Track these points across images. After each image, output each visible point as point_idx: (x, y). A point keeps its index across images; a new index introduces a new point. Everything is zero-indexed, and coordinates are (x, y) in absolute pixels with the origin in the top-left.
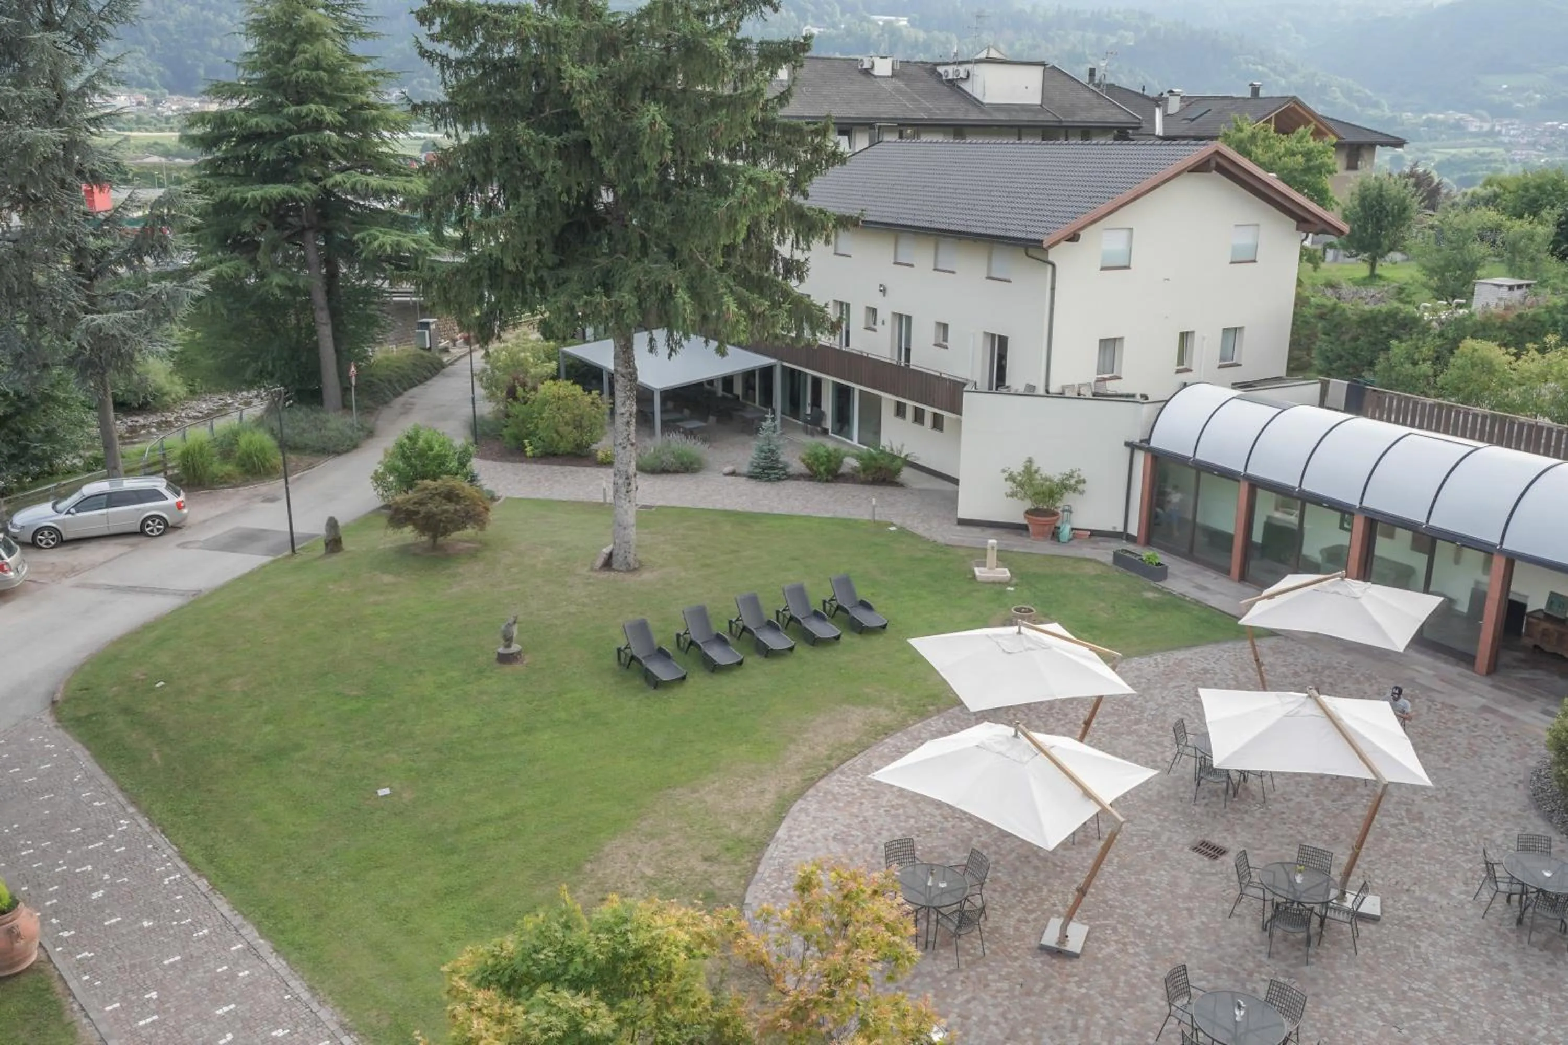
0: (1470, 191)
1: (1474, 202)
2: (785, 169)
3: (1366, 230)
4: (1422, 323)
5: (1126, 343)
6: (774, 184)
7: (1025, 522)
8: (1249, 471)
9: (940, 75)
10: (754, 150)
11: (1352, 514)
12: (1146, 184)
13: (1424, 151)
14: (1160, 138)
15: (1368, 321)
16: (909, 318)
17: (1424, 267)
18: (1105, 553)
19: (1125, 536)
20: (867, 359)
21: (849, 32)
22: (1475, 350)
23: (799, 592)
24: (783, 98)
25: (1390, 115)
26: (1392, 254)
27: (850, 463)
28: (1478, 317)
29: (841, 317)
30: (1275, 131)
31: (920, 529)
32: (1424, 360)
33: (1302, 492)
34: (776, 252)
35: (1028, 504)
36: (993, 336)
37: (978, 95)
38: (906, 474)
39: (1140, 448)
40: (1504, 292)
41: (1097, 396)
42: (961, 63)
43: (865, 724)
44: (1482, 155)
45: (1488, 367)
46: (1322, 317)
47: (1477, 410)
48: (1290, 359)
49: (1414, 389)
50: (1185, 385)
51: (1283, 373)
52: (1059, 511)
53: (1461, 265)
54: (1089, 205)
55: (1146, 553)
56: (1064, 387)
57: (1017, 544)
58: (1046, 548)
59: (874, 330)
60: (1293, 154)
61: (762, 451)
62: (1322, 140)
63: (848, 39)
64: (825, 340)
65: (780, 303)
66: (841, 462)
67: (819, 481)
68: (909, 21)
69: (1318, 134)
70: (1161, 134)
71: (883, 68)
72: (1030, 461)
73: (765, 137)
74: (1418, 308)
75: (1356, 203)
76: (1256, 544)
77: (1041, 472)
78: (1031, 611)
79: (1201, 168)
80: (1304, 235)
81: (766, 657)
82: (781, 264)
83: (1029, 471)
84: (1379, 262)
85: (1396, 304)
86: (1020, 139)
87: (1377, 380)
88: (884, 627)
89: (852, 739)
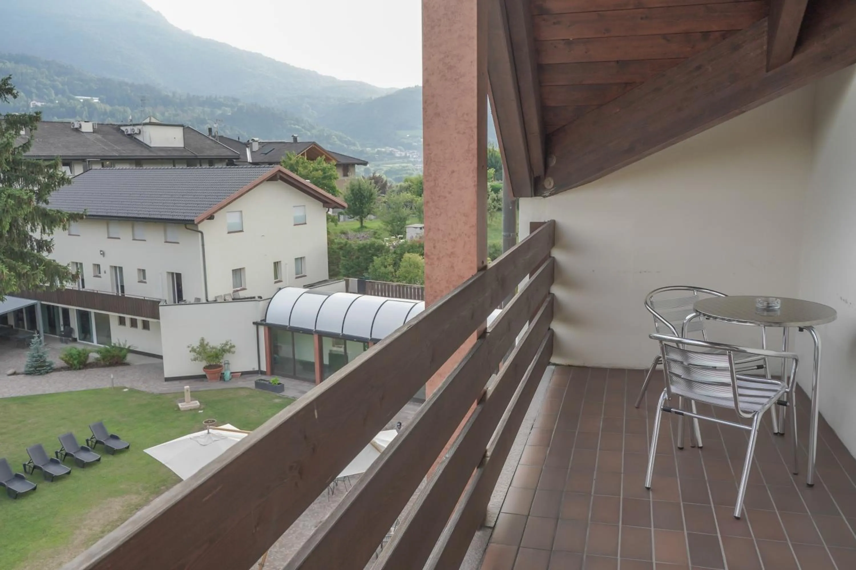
0: (399, 184)
1: (402, 190)
2: (31, 188)
3: (356, 205)
4: (386, 248)
5: (247, 270)
6: (25, 197)
7: (204, 373)
8: (317, 329)
9: (123, 132)
10: (9, 178)
11: (368, 343)
12: (246, 188)
13: (379, 165)
14: (250, 163)
15: (362, 249)
16: (121, 269)
17: (384, 222)
18: (250, 383)
19: (260, 372)
20: (97, 294)
21: (61, 105)
22: (410, 258)
23: (70, 438)
24: (26, 146)
25: (361, 149)
26: (369, 216)
27: (94, 356)
28: (409, 243)
29: (78, 271)
30: (307, 159)
31: (141, 386)
32: (389, 265)
33: (344, 335)
34: (31, 236)
35: (204, 364)
36: (173, 274)
37: (147, 142)
38: (130, 358)
39: (261, 324)
40: (418, 231)
41: (235, 300)
42: (134, 125)
43: (122, 507)
44: (404, 167)
45: (417, 266)
46: (341, 248)
47: (415, 286)
48: (330, 271)
49: (387, 279)
50: (280, 289)
51: (327, 278)
52: (223, 364)
53: (399, 219)
54: (217, 200)
55: (272, 379)
56: (216, 297)
57: (201, 386)
58: (218, 385)
59: (100, 277)
60: (317, 170)
61: (34, 357)
62: (329, 163)
63: (61, 109)
64: (69, 285)
65: (37, 266)
66: (88, 356)
67: (75, 369)
68: (99, 100)
69: (327, 160)
70: (251, 161)
71: (87, 127)
72: (203, 339)
73: (16, 170)
74: (383, 241)
75: (350, 192)
76: (326, 365)
77: (210, 344)
78: (214, 421)
79: (272, 178)
80: (327, 209)
81: (52, 481)
82: (35, 244)
83: (203, 345)
84: (364, 220)
85: (373, 239)
86: (174, 166)
87: (371, 276)
88: (128, 447)
89: (116, 517)
